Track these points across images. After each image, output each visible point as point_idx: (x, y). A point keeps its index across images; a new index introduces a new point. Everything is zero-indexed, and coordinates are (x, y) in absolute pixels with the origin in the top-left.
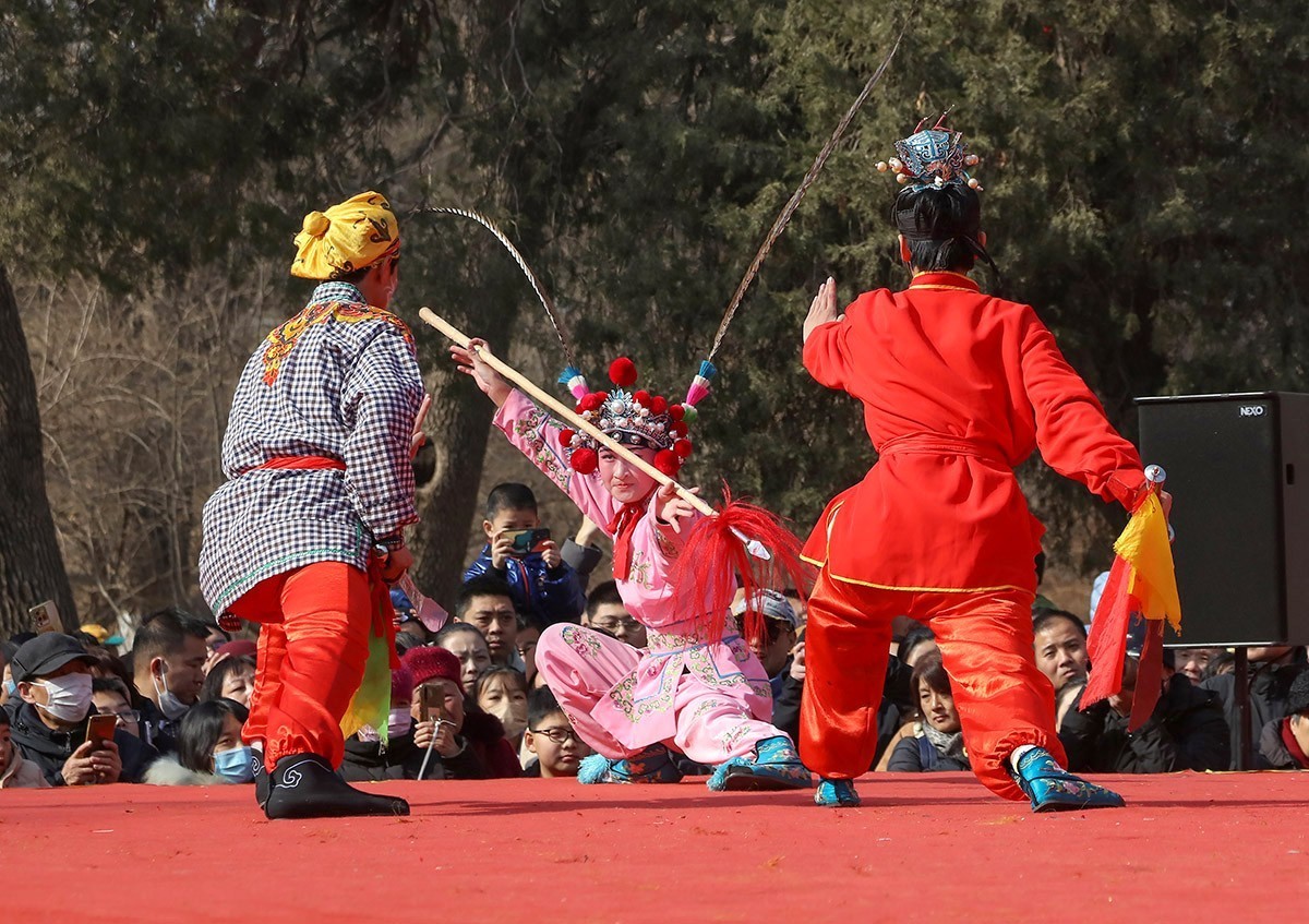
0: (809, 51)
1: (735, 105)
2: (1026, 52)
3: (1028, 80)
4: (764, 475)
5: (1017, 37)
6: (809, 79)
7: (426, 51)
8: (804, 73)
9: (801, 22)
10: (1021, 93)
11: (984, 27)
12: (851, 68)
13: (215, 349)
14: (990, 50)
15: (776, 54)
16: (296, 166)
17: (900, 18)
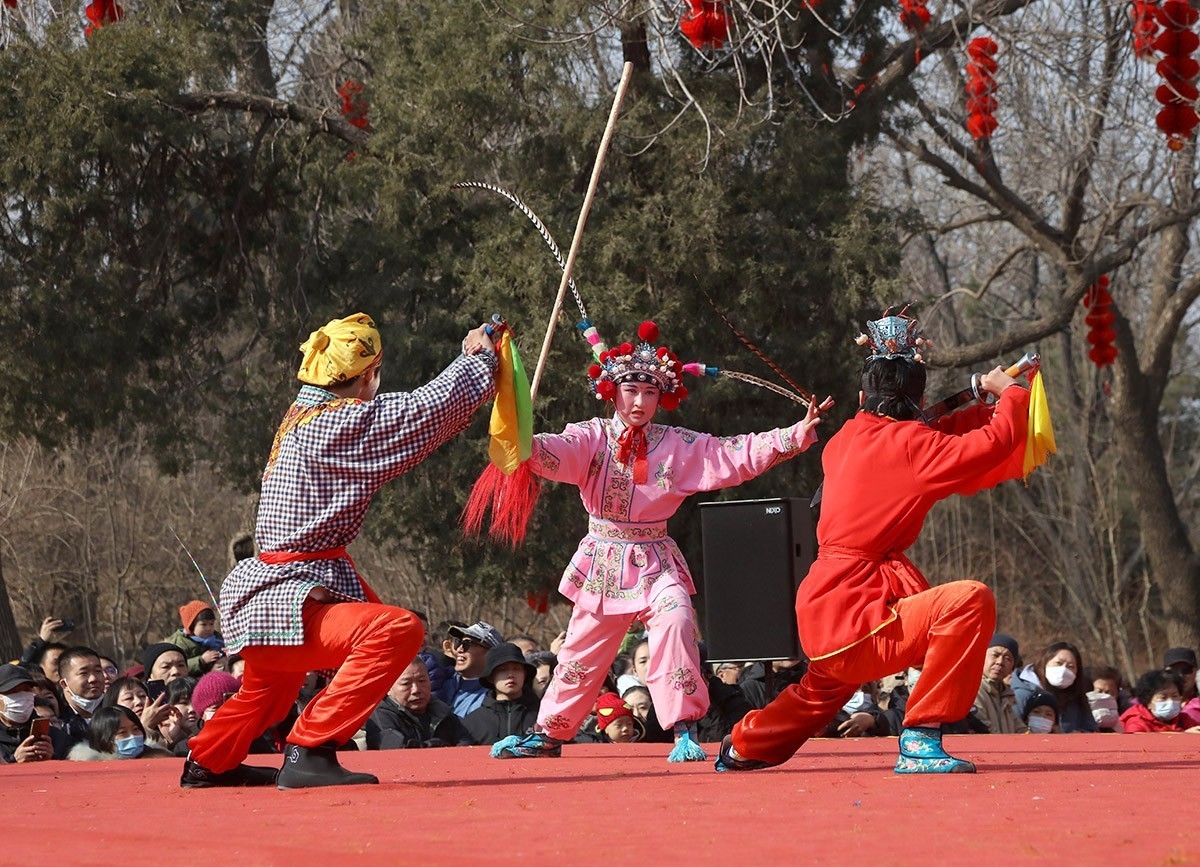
0: (489, 285)
1: (442, 321)
2: (627, 284)
3: (629, 302)
4: (465, 556)
5: (621, 275)
6: (489, 303)
7: (244, 289)
8: (486, 299)
9: (483, 267)
10: (624, 310)
11: (600, 269)
12: (516, 296)
13: (111, 481)
14: (604, 283)
15: (468, 287)
16: (160, 364)
17: (547, 264)
